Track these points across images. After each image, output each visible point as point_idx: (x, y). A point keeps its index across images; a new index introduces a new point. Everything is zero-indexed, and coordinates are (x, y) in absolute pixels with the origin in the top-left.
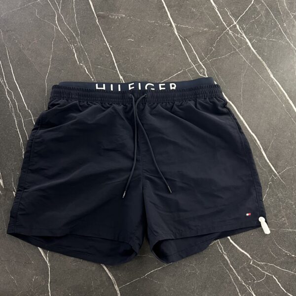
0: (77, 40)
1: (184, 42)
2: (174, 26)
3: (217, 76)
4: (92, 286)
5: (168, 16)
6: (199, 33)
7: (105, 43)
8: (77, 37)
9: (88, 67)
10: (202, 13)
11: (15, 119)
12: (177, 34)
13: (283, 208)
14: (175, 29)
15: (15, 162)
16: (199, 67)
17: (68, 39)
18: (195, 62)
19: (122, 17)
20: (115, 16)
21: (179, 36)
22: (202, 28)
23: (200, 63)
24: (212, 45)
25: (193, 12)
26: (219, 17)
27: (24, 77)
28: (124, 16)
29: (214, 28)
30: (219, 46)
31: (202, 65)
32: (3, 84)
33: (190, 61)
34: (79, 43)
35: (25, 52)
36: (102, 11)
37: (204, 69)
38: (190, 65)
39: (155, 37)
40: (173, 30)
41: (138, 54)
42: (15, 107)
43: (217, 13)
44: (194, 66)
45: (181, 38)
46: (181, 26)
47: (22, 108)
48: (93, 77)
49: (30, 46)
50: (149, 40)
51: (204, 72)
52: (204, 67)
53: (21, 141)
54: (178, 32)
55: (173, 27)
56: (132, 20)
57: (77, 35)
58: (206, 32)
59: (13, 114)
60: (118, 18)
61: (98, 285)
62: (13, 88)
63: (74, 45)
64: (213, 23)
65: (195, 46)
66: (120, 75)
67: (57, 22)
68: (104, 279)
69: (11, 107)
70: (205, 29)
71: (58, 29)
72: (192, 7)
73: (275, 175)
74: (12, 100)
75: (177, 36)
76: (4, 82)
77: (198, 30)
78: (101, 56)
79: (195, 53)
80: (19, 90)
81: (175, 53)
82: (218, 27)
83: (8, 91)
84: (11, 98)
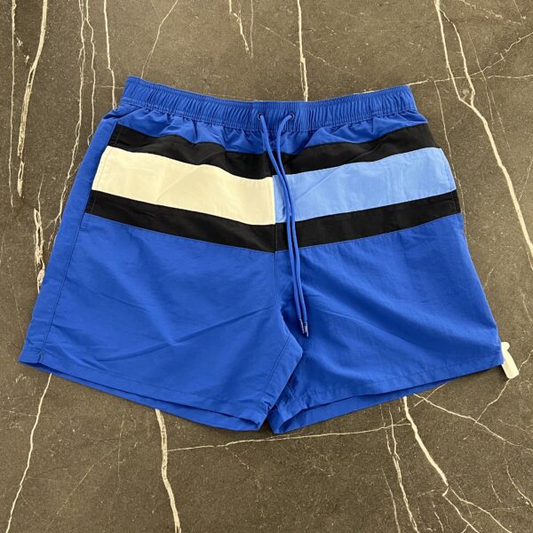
1: (448, 28)
3: (494, 111)
4: (119, 430)
6: (483, 20)
9: (246, 23)
11: (82, 79)
12: (438, 8)
15: (56, 155)
16: (462, 84)
18: (458, 71)
21: (442, 13)
22: (491, 12)
23: (468, 76)
24: (501, 49)
27: (124, 9)
29: (516, 18)
30: (515, 55)
31: (470, 82)
32: (81, 11)
33: (448, 66)
37: (471, 90)
38: (444, 73)
41: (350, 26)
42: (89, 57)
44: (453, 78)
45: (443, 19)
47: (100, 63)
48: (249, 45)
50: (381, 5)
51: (470, 96)
52: (472, 86)
53: (80, 122)
54: (441, 7)
58: (497, 21)
59: (82, 70)
61: (130, 432)
62: (98, 23)
64: (518, 9)
65: (467, 42)
66: (302, 55)
68: (148, 423)
69: (82, 56)
70: (497, 16)
74: (88, 44)
75: (437, 13)
76: (85, 7)
77: (482, 14)
78: (278, 10)
79: (463, 55)
80: (107, 30)
81: (422, 44)
82: (525, 18)
83: (86, 27)
84: (88, 39)
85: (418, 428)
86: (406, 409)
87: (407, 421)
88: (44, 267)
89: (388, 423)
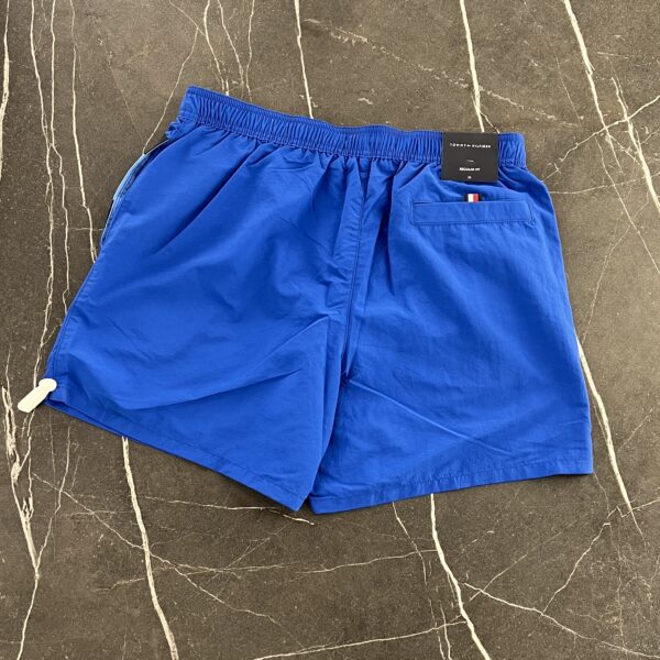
0: (241, 72)
2: (477, 93)
4: (121, 653)
5: (469, 65)
6: (532, 122)
7: (305, 94)
8: (244, 64)
10: (552, 75)
11: (52, 221)
12: (478, 112)
13: (622, 594)
14: (478, 100)
15: (25, 319)
17: (221, 64)
19: (359, 43)
20: (344, 36)
21: (483, 118)
22: (542, 113)
24: (556, 158)
25: (532, 69)
26: (591, 95)
27: (97, 129)
28: (366, 40)
29: (572, 118)
30: (573, 165)
32: (45, 134)
34: (245, 80)
35: (116, 73)
36: (315, 18)
39: (426, 107)
40: (471, 101)
42: (58, 194)
43: (589, 85)
45: (486, 124)
46: (494, 95)
47: (73, 199)
49: (129, 61)
50: (410, 111)
53: (52, 275)
54: (482, 109)
55: (473, 93)
56: (382, 55)
57: (244, 60)
58: (549, 124)
59: (50, 209)
60: (350, 41)
61: (135, 654)
62: (68, 151)
63: (230, 82)
64: (574, 108)
67: (205, 19)
68: (155, 642)
69: (50, 192)
70: (549, 117)
71: (204, 38)
72: (534, 56)
73: (624, 508)
74: (56, 176)
75: (477, 117)
76: (49, 130)
77: (531, 115)
80: (78, 158)
82: (582, 118)
83: (53, 155)
84: (55, 170)
85: (475, 627)
86: (461, 604)
87: (462, 618)
88: (18, 460)
89: (440, 623)
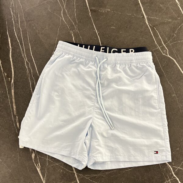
0: (75, 27)
1: (153, 29)
2: (146, 18)
3: (177, 55)
5: (141, 10)
6: (164, 23)
7: (95, 30)
10: (167, 8)
11: (30, 81)
14: (146, 20)
16: (163, 48)
17: (69, 26)
18: (160, 44)
19: (108, 11)
20: (103, 10)
21: (149, 25)
22: (167, 19)
23: (164, 45)
24: (174, 32)
25: (161, 7)
26: (181, 11)
27: (38, 53)
28: (109, 10)
29: (176, 19)
30: (179, 33)
31: (165, 47)
32: (24, 57)
33: (156, 43)
34: (77, 29)
35: (40, 36)
36: (94, 7)
37: (166, 50)
38: (156, 46)
39: (131, 26)
40: (144, 21)
41: (118, 38)
42: (30, 73)
43: (179, 8)
44: (159, 47)
45: (150, 27)
46: (151, 17)
47: (35, 74)
49: (43, 31)
50: (127, 28)
51: (167, 52)
52: (166, 48)
54: (148, 22)
56: (115, 13)
57: (76, 24)
58: (170, 22)
59: (29, 78)
60: (105, 11)
62: (30, 60)
63: (73, 31)
64: (176, 16)
65: (161, 33)
67: (62, 15)
69: (28, 73)
70: (169, 20)
71: (63, 20)
72: (160, 3)
74: (29, 68)
75: (147, 25)
76: (25, 56)
77: (163, 21)
78: (91, 39)
79: (160, 38)
80: (34, 62)
81: (145, 38)
82: (179, 18)
83: (27, 62)
84: (28, 67)
85: (179, 179)
86: (173, 173)
87: (174, 177)
88: (33, 152)
89: (168, 180)
